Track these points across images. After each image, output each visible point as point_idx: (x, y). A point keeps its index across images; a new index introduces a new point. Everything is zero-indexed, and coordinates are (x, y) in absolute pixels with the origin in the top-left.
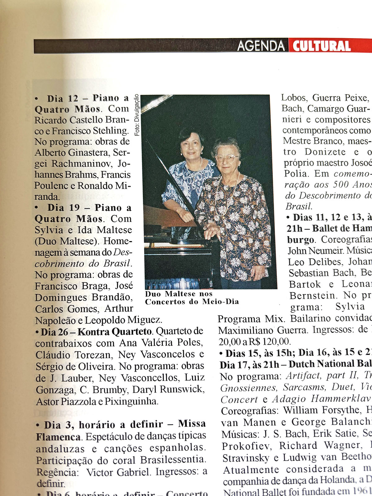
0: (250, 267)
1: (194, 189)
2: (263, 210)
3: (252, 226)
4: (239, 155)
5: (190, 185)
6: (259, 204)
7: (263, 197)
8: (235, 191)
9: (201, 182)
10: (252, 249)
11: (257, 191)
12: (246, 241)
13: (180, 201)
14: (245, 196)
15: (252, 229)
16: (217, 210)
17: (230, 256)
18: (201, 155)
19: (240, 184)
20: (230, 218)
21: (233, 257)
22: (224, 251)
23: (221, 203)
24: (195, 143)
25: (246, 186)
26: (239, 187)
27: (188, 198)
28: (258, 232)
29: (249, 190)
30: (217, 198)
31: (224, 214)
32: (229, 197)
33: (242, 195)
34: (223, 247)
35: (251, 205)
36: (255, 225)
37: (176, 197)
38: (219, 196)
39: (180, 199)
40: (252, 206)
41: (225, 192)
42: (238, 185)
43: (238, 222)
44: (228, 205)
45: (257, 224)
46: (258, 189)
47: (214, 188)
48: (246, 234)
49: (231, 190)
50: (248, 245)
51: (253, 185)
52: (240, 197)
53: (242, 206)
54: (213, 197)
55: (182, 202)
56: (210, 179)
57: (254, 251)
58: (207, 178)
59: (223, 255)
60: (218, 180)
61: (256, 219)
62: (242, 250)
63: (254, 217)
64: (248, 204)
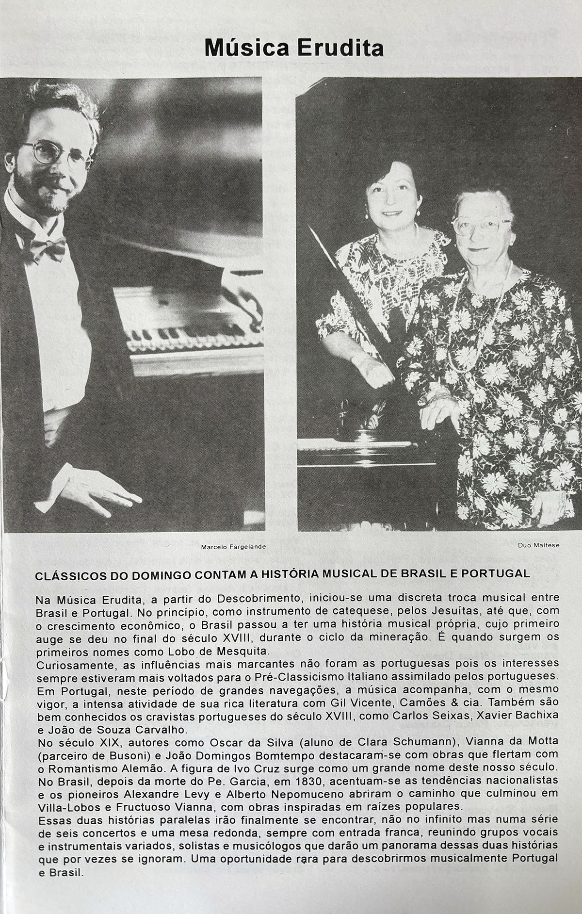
0: (529, 494)
1: (396, 305)
2: (566, 355)
3: (539, 396)
4: (510, 217)
5: (388, 296)
6: (558, 340)
7: (569, 324)
8: (498, 309)
9: (414, 286)
10: (536, 450)
11: (556, 308)
12: (521, 432)
13: (362, 337)
14: (524, 320)
15: (538, 404)
16: (453, 356)
17: (483, 468)
18: (416, 219)
19: (514, 290)
20: (484, 377)
21: (487, 471)
22: (467, 456)
23: (463, 340)
24: (402, 187)
25: (528, 295)
26: (509, 301)
27: (381, 329)
28: (554, 410)
29: (534, 306)
30: (453, 327)
31: (469, 369)
32: (484, 323)
33: (516, 320)
34: (464, 448)
35: (540, 342)
36: (547, 392)
37: (353, 328)
38: (458, 321)
39: (363, 331)
40: (542, 347)
41: (473, 311)
42: (507, 294)
43: (505, 386)
44: (481, 345)
45: (552, 389)
46: (556, 303)
47: (446, 303)
48: (524, 414)
49: (489, 306)
50: (526, 443)
51: (545, 293)
52: (510, 324)
53: (514, 345)
54: (443, 325)
55: (365, 339)
56: (439, 279)
57: (542, 456)
58: (430, 276)
59: (465, 466)
60: (458, 281)
61: (549, 377)
62: (510, 454)
63: (546, 374)
64: (530, 342)
